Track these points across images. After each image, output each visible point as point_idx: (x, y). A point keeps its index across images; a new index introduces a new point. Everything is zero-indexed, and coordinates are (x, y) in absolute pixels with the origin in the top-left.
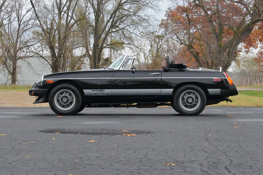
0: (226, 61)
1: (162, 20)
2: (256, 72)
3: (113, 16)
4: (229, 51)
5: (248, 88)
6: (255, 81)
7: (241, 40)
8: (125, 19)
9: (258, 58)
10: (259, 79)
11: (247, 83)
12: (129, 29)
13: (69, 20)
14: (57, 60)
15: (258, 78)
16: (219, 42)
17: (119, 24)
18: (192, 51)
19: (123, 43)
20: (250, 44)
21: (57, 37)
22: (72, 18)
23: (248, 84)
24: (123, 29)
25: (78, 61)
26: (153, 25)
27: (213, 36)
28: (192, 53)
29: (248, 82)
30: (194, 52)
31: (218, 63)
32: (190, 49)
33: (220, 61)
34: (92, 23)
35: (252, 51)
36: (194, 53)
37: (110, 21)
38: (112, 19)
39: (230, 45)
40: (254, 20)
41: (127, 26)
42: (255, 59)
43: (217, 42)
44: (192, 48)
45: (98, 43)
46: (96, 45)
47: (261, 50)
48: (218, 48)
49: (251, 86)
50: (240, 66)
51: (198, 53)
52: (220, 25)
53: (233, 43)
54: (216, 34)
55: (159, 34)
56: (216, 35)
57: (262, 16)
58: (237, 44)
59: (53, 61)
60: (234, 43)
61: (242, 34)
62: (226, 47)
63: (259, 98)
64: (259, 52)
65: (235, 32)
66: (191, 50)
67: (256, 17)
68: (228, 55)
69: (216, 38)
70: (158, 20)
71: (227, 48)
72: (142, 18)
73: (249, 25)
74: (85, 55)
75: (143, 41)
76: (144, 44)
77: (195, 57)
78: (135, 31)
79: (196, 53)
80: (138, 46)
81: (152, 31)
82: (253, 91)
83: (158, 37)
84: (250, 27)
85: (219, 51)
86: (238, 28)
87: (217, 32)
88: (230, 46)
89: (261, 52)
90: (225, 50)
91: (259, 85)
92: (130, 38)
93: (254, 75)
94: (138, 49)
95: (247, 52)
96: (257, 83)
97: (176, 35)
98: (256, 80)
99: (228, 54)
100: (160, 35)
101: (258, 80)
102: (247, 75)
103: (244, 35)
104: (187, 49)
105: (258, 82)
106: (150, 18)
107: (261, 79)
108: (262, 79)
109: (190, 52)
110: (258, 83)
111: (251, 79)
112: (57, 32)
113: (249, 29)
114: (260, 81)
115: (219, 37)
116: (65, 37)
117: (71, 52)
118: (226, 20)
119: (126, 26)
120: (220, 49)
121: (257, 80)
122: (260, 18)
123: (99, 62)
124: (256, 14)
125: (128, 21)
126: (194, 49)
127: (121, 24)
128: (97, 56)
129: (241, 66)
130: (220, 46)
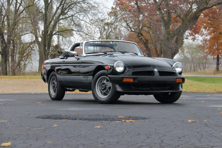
0: (174, 49)
1: (112, 8)
2: (199, 59)
3: (63, 3)
4: (177, 39)
5: (193, 74)
6: (199, 67)
7: (187, 28)
9: (203, 45)
10: (203, 65)
11: (191, 70)
12: (78, 16)
13: (18, 6)
14: (7, 46)
15: (202, 65)
16: (168, 29)
18: (142, 38)
19: (73, 30)
20: (196, 31)
21: (6, 23)
22: (20, 4)
23: (192, 71)
24: (72, 16)
25: (27, 48)
26: (103, 12)
27: (162, 23)
28: (142, 40)
29: (192, 68)
30: (143, 39)
31: (167, 49)
32: (139, 37)
33: (168, 48)
34: (42, 10)
35: (198, 38)
36: (143, 40)
37: (60, 8)
38: (62, 5)
39: (178, 32)
40: (202, 8)
41: (77, 13)
42: (200, 46)
43: (166, 30)
44: (142, 35)
45: (47, 29)
47: (205, 37)
48: (167, 36)
49: (196, 72)
51: (147, 40)
52: (169, 13)
53: (181, 30)
54: (164, 21)
55: (108, 21)
56: (164, 22)
57: (209, 4)
58: (184, 32)
59: (2, 47)
61: (190, 22)
62: (174, 34)
63: (209, 84)
64: (204, 39)
65: (183, 20)
66: (140, 38)
67: (204, 5)
68: (176, 42)
69: (165, 25)
70: (107, 8)
71: (175, 35)
72: (91, 5)
73: (196, 13)
74: (34, 41)
75: (92, 29)
76: (93, 32)
77: (145, 44)
78: (85, 18)
79: (146, 40)
80: (87, 33)
81: (102, 19)
82: (200, 78)
83: (107, 24)
84: (197, 15)
85: (168, 38)
86: (186, 15)
87: (166, 18)
88: (178, 33)
89: (205, 39)
90: (173, 37)
91: (203, 71)
92: (79, 25)
93: (198, 61)
94: (87, 36)
95: (194, 39)
96: (200, 69)
97: (127, 22)
98: (200, 66)
99: (176, 41)
100: (110, 22)
101: (202, 67)
102: (191, 61)
103: (191, 22)
104: (136, 36)
105: (202, 68)
106: (100, 5)
107: (204, 65)
108: (205, 66)
109: (139, 39)
110: (201, 69)
111: (195, 66)
112: (6, 18)
113: (196, 17)
114: (203, 67)
115: (167, 25)
116: (15, 24)
117: (20, 38)
118: (174, 8)
119: (75, 13)
120: (169, 36)
121: (201, 67)
122: (207, 6)
123: (49, 48)
124: (203, 2)
126: (144, 36)
127: (70, 11)
128: (47, 43)
129: (185, 53)
130: (168, 33)
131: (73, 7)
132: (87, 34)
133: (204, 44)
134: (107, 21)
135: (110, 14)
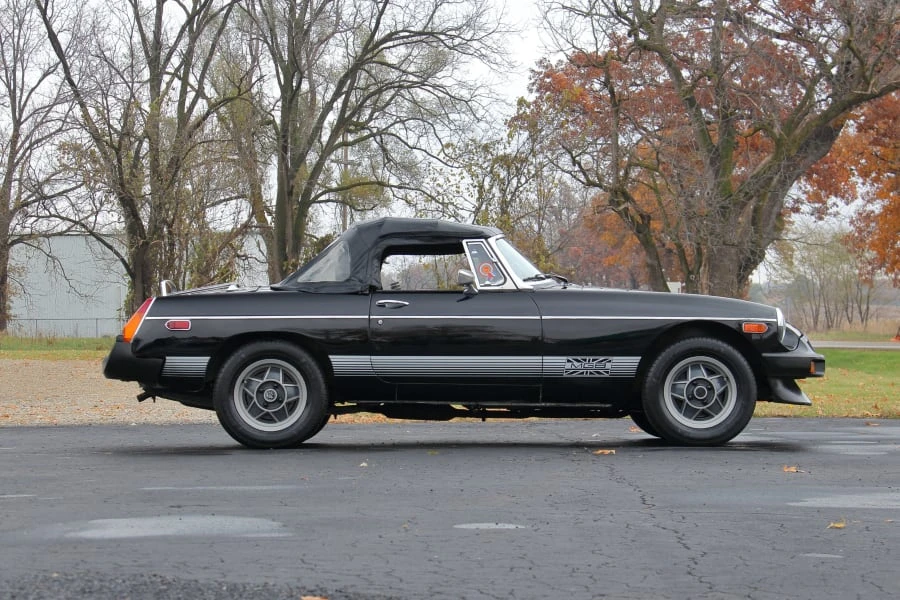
0: (747, 246)
1: (521, 102)
2: (847, 284)
3: (345, 89)
4: (756, 210)
5: (822, 339)
6: (845, 313)
7: (797, 171)
8: (391, 99)
9: (856, 234)
10: (860, 307)
11: (816, 323)
12: (402, 134)
13: (187, 103)
14: (147, 243)
15: (855, 305)
16: (723, 175)
17: (371, 118)
18: (626, 209)
19: (382, 184)
20: (830, 185)
21: (145, 162)
22: (200, 93)
23: (819, 327)
24: (381, 132)
25: (221, 249)
26: (489, 118)
27: (702, 155)
28: (627, 216)
29: (822, 317)
30: (632, 211)
31: (719, 251)
32: (618, 204)
33: (724, 243)
34: (273, 113)
35: (835, 209)
36: (632, 218)
37: (335, 105)
38: (343, 96)
39: (763, 188)
40: (846, 98)
41: (396, 122)
42: (846, 239)
43: (716, 178)
44: (628, 198)
45: (291, 183)
46: (286, 191)
47: (865, 206)
48: (719, 199)
49: (833, 332)
50: (791, 263)
51: (646, 218)
52: (727, 119)
53: (771, 179)
54: (710, 147)
55: (508, 151)
56: (709, 151)
57: (872, 82)
58: (785, 185)
59: (131, 247)
60: (775, 180)
61: (803, 148)
62: (747, 193)
63: (871, 378)
64: (860, 214)
65: (779, 143)
66: (622, 207)
67: (854, 85)
68: (754, 222)
69: (712, 163)
70: (503, 101)
71: (751, 197)
72: (448, 94)
73: (825, 116)
74: (246, 226)
75: (451, 178)
76: (454, 188)
77: (639, 232)
79: (642, 216)
80: (434, 194)
81: (484, 142)
82: (844, 352)
83: (505, 161)
84: (831, 124)
85: (723, 207)
86: (790, 125)
87: (716, 140)
88: (762, 191)
89: (864, 215)
90: (744, 205)
91: (860, 327)
92: (409, 168)
93: (843, 293)
94: (434, 205)
95: (820, 214)
96: (850, 322)
97: (570, 153)
98: (850, 310)
99: (754, 218)
100: (514, 154)
101: (856, 313)
102: (817, 293)
103: (809, 151)
104: (607, 203)
105: (857, 318)
106: (477, 93)
107: (864, 307)
108: (868, 308)
109: (619, 213)
110: (854, 320)
111: (832, 308)
112: (146, 145)
113: (826, 131)
114: (861, 313)
115: (720, 159)
116: (176, 164)
117: (199, 216)
118: (746, 99)
119: (390, 122)
120: (727, 201)
121: (852, 313)
122: (866, 90)
123: (296, 250)
124: (852, 76)
125: (401, 107)
126: (634, 201)
127: (377, 118)
128: (289, 231)
129: (796, 263)
130: (725, 190)
131: (388, 104)
132: (433, 198)
133: (860, 231)
134: (505, 148)
135: (513, 124)
